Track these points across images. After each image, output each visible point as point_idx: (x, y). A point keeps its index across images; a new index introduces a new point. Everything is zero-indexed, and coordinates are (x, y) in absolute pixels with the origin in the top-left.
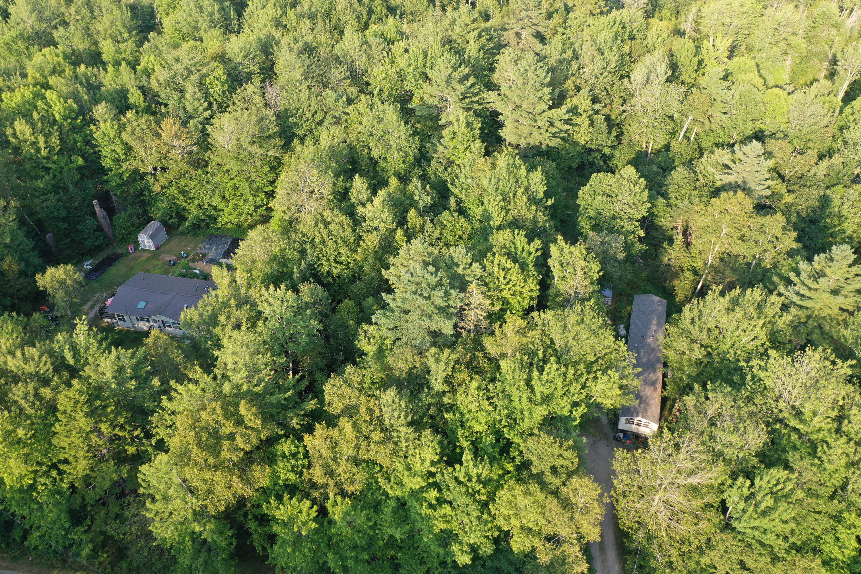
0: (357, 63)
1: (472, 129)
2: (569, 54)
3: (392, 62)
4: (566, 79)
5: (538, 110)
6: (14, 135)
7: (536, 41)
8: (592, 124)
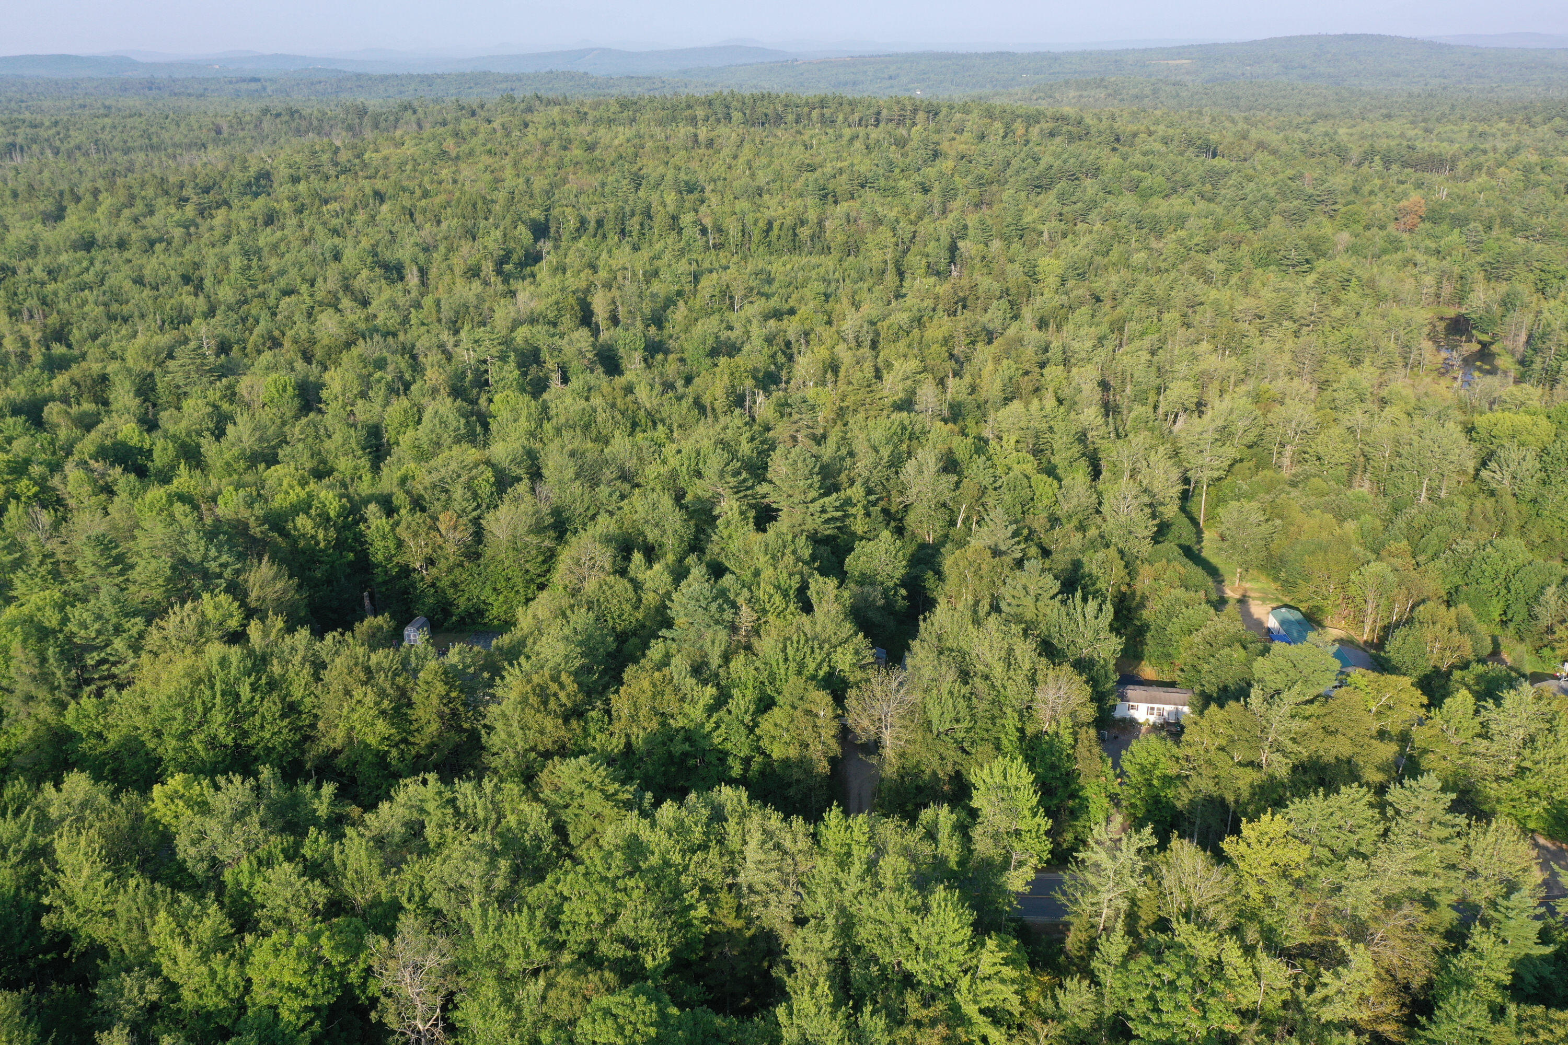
0: (628, 465)
1: (746, 518)
2: (844, 451)
3: (664, 462)
4: (839, 474)
5: (809, 498)
6: (295, 528)
7: (812, 443)
8: (868, 514)
